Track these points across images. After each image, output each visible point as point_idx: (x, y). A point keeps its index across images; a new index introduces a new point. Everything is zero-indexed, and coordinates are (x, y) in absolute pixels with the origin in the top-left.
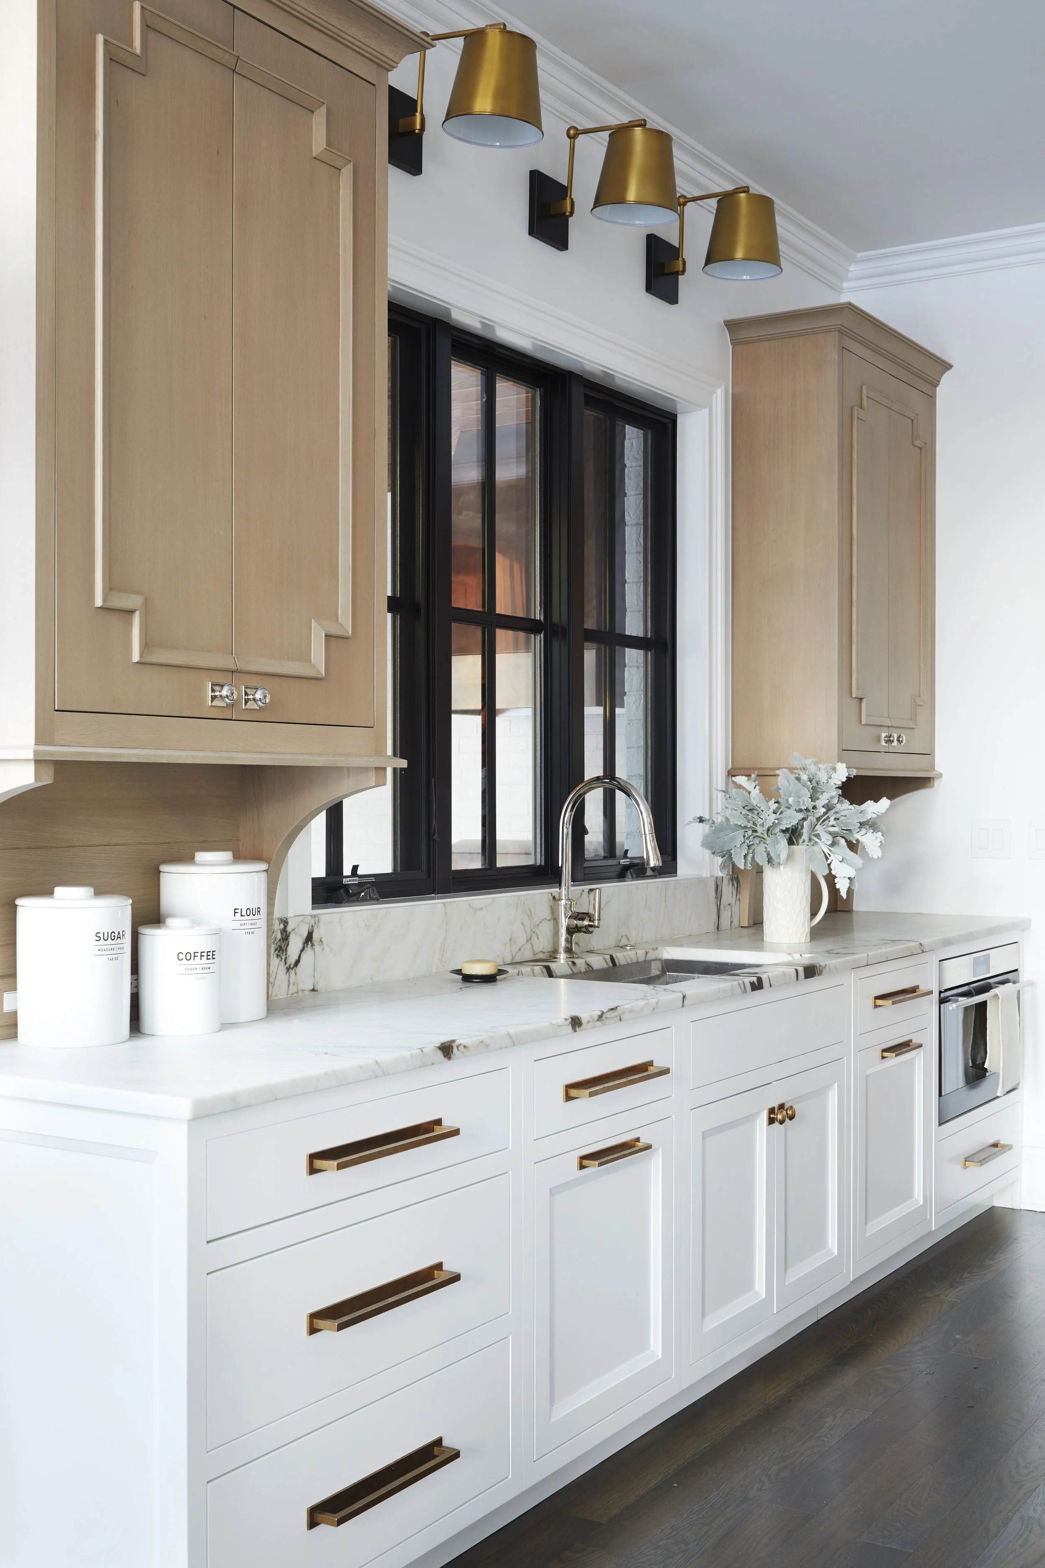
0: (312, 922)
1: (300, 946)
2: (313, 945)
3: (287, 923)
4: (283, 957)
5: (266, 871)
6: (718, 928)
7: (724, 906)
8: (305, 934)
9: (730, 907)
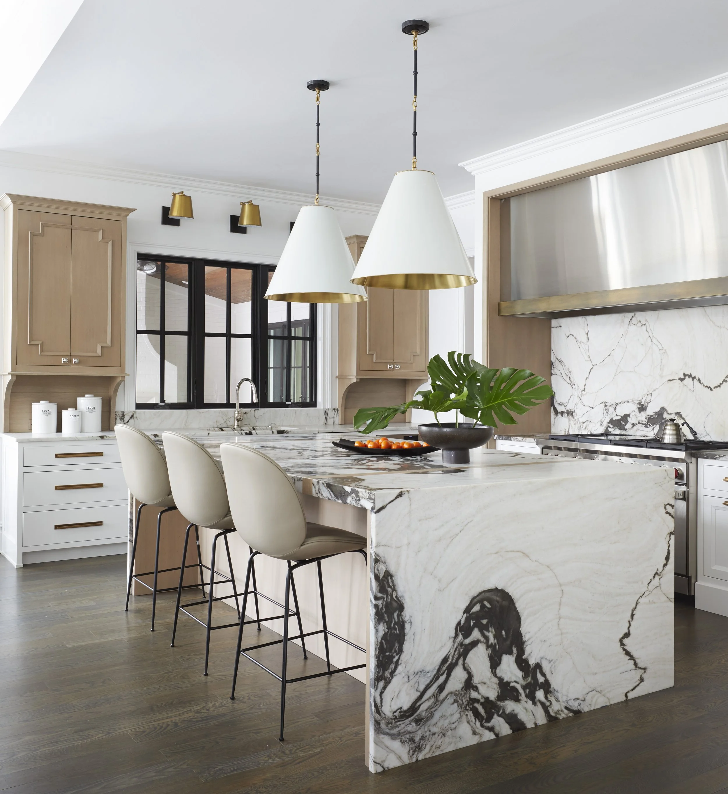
0: (133, 413)
1: (129, 418)
2: (133, 418)
3: (124, 412)
4: (123, 420)
5: (101, 399)
6: (326, 424)
7: (329, 417)
8: (131, 415)
9: (333, 418)
